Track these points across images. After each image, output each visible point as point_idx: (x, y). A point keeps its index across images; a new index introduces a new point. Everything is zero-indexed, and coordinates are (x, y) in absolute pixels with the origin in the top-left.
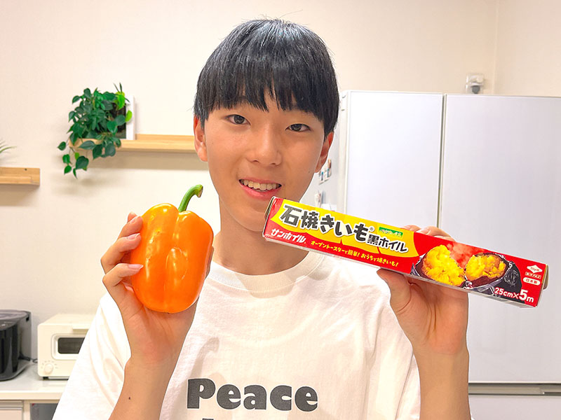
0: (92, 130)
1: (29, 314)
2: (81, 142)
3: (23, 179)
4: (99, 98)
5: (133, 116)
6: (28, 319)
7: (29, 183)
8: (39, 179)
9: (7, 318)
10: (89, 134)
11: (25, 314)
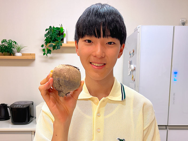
0: (52, 41)
1: (33, 102)
2: (49, 44)
3: (30, 57)
4: (54, 29)
5: (66, 35)
6: (32, 104)
7: (32, 59)
8: (35, 57)
9: (26, 104)
10: (51, 42)
11: (32, 102)
